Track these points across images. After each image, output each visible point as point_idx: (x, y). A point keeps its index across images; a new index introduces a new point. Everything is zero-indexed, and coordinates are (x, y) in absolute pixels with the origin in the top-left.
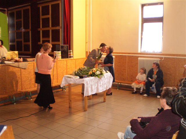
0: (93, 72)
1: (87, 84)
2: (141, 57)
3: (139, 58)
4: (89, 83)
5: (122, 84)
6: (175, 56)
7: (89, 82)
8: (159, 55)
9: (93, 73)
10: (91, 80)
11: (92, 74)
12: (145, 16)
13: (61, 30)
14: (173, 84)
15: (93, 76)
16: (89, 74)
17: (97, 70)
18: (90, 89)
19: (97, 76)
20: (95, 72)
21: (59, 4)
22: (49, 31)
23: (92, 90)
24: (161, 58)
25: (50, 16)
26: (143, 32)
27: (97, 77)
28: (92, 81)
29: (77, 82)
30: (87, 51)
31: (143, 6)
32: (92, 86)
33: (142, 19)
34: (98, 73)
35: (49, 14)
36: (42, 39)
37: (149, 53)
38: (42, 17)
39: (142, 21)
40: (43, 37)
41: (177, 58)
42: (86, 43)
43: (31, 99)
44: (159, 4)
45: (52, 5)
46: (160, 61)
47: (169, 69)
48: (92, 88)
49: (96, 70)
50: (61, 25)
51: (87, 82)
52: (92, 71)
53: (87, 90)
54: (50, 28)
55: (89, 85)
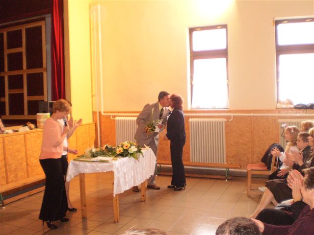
0: (125, 148)
1: (118, 172)
2: (192, 117)
3: (191, 120)
4: (121, 170)
5: (161, 165)
6: (251, 113)
7: (121, 167)
8: (224, 112)
9: (124, 150)
10: (123, 163)
11: (123, 152)
12: (196, 48)
13: (45, 74)
14: (250, 160)
15: (126, 156)
16: (118, 152)
17: (131, 145)
18: (122, 180)
19: (132, 155)
20: (127, 148)
21: (40, 27)
22: (22, 76)
23: (125, 183)
24: (228, 117)
25: (23, 50)
26: (195, 76)
27: (132, 157)
28: (125, 165)
29: (98, 169)
30: (94, 110)
31: (191, 30)
32: (125, 174)
33: (191, 53)
34: (133, 149)
35: (21, 46)
36: (9, 91)
37: (206, 110)
38: (7, 52)
39: (191, 56)
40: (10, 88)
41: (254, 116)
42: (92, 96)
43: (4, 208)
44: (219, 27)
45: (27, 30)
46: (226, 122)
47: (242, 135)
48: (125, 178)
49: (129, 145)
50: (44, 66)
51: (117, 169)
52: (122, 146)
53: (119, 182)
54: (25, 72)
55: (121, 174)
